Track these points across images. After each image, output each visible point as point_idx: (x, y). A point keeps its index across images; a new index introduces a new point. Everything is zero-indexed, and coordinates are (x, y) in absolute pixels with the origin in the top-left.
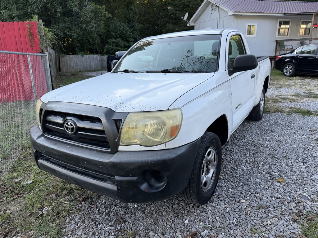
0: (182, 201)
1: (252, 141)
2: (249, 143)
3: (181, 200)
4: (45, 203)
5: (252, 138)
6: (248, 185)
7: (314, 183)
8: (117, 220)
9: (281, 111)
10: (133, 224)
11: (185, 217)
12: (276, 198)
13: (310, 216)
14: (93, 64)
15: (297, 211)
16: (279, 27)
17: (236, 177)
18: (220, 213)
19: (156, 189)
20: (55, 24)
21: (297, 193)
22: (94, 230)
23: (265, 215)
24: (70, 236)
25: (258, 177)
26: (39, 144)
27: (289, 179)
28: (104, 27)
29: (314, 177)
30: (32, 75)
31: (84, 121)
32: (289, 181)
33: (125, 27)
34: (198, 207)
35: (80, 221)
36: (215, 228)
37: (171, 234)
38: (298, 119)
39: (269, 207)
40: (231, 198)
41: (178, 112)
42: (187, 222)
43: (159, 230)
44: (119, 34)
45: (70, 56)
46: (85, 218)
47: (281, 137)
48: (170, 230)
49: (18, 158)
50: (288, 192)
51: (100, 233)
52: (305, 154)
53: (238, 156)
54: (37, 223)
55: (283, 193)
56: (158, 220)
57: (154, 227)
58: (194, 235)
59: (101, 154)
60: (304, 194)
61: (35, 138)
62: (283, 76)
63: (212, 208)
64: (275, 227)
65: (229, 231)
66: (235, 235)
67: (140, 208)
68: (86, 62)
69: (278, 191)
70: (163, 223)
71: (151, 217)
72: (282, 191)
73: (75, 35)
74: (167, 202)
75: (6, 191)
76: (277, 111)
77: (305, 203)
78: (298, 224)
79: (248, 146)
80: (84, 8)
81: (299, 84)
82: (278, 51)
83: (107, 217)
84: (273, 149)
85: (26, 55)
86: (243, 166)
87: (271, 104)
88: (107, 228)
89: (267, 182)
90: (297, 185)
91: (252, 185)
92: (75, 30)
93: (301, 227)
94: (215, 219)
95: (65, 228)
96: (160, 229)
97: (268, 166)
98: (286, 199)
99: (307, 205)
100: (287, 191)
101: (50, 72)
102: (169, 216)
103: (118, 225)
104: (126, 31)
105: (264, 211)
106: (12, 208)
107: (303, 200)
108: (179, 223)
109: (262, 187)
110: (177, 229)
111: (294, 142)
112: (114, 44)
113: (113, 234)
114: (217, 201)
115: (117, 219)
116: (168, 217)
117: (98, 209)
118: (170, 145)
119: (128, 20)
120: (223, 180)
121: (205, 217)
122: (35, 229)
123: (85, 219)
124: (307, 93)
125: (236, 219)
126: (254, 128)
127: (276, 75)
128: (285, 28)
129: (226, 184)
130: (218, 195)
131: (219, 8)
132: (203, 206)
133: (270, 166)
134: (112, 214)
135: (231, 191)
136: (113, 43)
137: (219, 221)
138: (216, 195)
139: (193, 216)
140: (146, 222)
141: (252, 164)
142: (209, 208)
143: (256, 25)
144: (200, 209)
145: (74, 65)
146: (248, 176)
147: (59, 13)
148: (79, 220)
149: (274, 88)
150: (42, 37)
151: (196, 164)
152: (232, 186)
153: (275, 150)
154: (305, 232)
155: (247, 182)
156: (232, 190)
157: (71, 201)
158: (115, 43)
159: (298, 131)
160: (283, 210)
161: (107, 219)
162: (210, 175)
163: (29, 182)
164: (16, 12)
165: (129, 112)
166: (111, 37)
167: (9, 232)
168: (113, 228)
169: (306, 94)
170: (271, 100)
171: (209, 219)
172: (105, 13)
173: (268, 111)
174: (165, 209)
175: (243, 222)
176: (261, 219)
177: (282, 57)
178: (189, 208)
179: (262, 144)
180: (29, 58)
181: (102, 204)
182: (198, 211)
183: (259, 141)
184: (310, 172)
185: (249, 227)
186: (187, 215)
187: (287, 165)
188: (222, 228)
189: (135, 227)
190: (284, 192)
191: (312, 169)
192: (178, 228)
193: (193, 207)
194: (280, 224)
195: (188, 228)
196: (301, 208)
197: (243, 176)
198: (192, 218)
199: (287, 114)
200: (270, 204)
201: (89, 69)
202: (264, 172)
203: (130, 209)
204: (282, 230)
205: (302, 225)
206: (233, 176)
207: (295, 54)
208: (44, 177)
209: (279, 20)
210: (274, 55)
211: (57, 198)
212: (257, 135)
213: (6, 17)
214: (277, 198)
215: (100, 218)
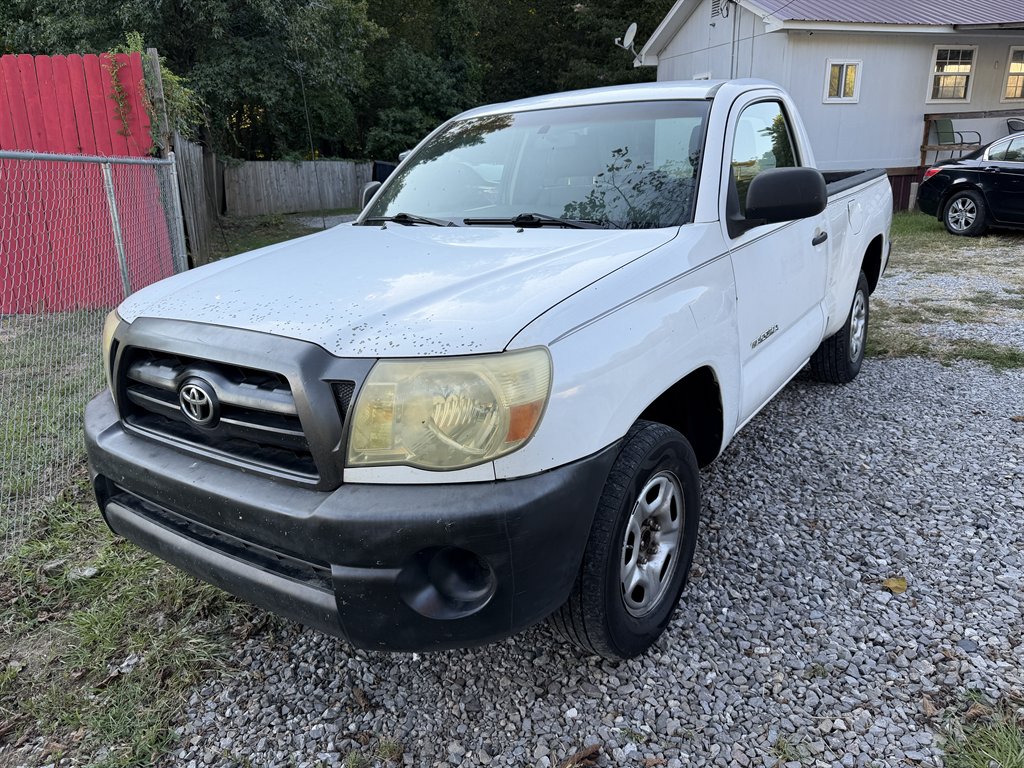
0: (564, 643)
1: (816, 452)
2: (805, 458)
3: (563, 640)
4: (130, 640)
5: (816, 442)
6: (785, 597)
7: (1004, 597)
8: (349, 702)
9: (924, 353)
10: (398, 716)
11: (570, 698)
12: (870, 644)
13: (978, 708)
14: (330, 191)
15: (937, 689)
16: (938, 70)
17: (747, 570)
18: (683, 687)
19: (461, 610)
20: (208, 60)
21: (944, 627)
22: (275, 732)
23: (828, 699)
24: (195, 748)
25: (821, 572)
26: (108, 453)
27: (923, 580)
28: (365, 72)
29: (1006, 575)
30: (116, 229)
31: (239, 383)
32: (923, 588)
33: (434, 69)
34: (615, 665)
35: (232, 701)
36: (661, 735)
37: (519, 752)
38: (976, 378)
39: (844, 671)
40: (726, 637)
41: (538, 362)
42: (572, 713)
43: (481, 739)
44: (414, 94)
45: (258, 163)
46: (251, 691)
47: (914, 441)
48: (516, 738)
49: (61, 494)
50: (916, 624)
51: (293, 743)
52: (986, 498)
53: (764, 501)
54: (98, 704)
55: (895, 626)
56: (480, 705)
57: (465, 727)
58: (589, 758)
59: (289, 492)
60: (968, 632)
61: (95, 432)
62: (946, 235)
63: (660, 671)
64: (856, 741)
65: (705, 749)
66: (724, 763)
67: (427, 664)
68: (309, 182)
69: (882, 621)
70: (497, 716)
71: (460, 695)
72: (895, 619)
73: (271, 98)
74: (516, 646)
75: (14, 600)
76: (911, 351)
77: (965, 663)
78: (936, 731)
79: (801, 468)
80: (299, 8)
81: (994, 260)
82: (933, 149)
83: (318, 691)
84: (882, 478)
85: (99, 163)
86: (777, 535)
87: (892, 329)
88: (314, 728)
89: (848, 587)
90: (946, 600)
91: (799, 598)
92: (272, 80)
93: (943, 741)
94: (666, 706)
95: (182, 723)
96: (485, 735)
97: (858, 535)
98: (904, 648)
99: (972, 668)
100: (911, 620)
101: (181, 217)
102: (517, 692)
103: (350, 720)
104: (436, 83)
105: (828, 683)
106: (27, 655)
107: (960, 651)
108: (548, 716)
109: (831, 604)
110: (539, 736)
111: (956, 456)
112: (398, 125)
113: (330, 746)
114: (678, 647)
115: (350, 699)
116: (513, 696)
117: (292, 666)
118: (509, 468)
119: (445, 49)
120: (706, 580)
121: (634, 701)
122: (91, 724)
123: (249, 696)
124: (1017, 293)
125: (735, 708)
126: (827, 408)
127: (922, 229)
128: (956, 74)
129: (712, 593)
130: (683, 628)
131: (738, 8)
132: (630, 662)
133: (863, 536)
134: (335, 683)
135: (727, 617)
136: (395, 122)
137: (676, 715)
138: (676, 627)
139: (595, 694)
140: (443, 711)
141: (807, 529)
142: (647, 671)
143: (859, 63)
144: (621, 674)
145: (268, 194)
146: (790, 567)
147: (221, 26)
148: (230, 697)
149: (908, 275)
150: (158, 105)
151: (604, 528)
152: (731, 598)
153: (889, 484)
154: (956, 759)
155: (782, 588)
156: (732, 614)
157: (212, 637)
158: (401, 122)
159: (971, 420)
160: (891, 683)
161: (319, 697)
162: (657, 563)
163: (89, 572)
164: (83, 24)
165: (378, 358)
166: (388, 102)
167: (9, 730)
168: (333, 728)
169: (1013, 296)
170: (895, 314)
171: (647, 706)
172: (368, 23)
173: (880, 353)
174: (506, 668)
175: (756, 719)
176: (815, 709)
177: (943, 171)
178: (584, 668)
179: (848, 461)
180: (107, 173)
181: (309, 649)
182: (614, 681)
183: (838, 452)
184: (995, 560)
185: (773, 736)
186: (574, 693)
187: (920, 533)
188: (685, 738)
189: (403, 727)
190: (901, 625)
191: (1004, 550)
192: (542, 732)
193: (599, 665)
194: (874, 729)
195: (575, 735)
196: (952, 678)
197: (771, 568)
198: (592, 703)
199: (941, 363)
200: (850, 662)
201: (317, 206)
202: (842, 554)
203: (396, 666)
204: (879, 750)
205: (946, 734)
206: (739, 567)
207: (984, 161)
208: (136, 557)
209: (937, 48)
210: (919, 164)
211: (171, 626)
212: (834, 431)
213: (54, 38)
214: (874, 645)
215: (295, 694)
